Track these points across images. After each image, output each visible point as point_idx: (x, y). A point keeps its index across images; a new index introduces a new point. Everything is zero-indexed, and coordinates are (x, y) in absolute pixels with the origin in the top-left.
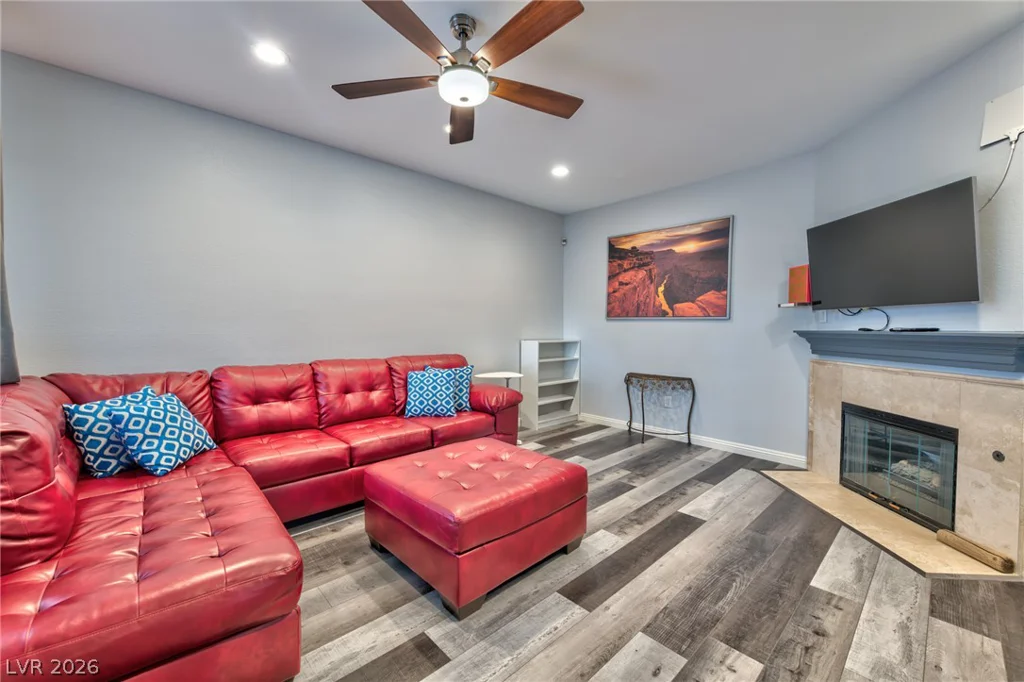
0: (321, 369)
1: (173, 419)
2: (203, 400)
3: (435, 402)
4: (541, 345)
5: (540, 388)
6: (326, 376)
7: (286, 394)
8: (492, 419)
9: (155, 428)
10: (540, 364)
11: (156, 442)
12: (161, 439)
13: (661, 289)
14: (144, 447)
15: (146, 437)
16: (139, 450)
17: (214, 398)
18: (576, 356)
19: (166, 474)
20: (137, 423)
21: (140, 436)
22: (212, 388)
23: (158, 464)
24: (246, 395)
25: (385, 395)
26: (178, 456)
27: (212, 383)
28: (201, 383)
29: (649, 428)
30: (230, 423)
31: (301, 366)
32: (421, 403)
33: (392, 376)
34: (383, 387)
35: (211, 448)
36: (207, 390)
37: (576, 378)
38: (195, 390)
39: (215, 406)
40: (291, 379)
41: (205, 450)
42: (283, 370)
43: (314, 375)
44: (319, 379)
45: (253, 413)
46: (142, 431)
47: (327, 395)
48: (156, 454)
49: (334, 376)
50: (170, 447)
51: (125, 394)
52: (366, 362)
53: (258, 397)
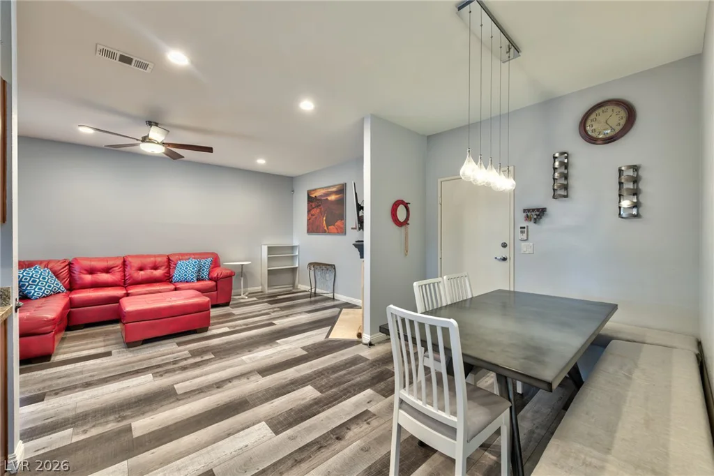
0: (130, 259)
1: (43, 278)
2: (65, 272)
3: (185, 275)
4: (269, 247)
5: (268, 270)
6: (130, 262)
7: (107, 270)
8: (214, 283)
9: (34, 281)
10: (268, 257)
11: (34, 287)
12: (36, 286)
13: (324, 218)
14: (28, 288)
15: (29, 284)
16: (26, 289)
17: (70, 271)
18: (297, 254)
19: (37, 299)
20: (26, 279)
21: (27, 284)
22: (70, 267)
23: (33, 295)
24: (86, 270)
25: (164, 271)
26: (43, 293)
27: (70, 264)
28: (64, 265)
29: (318, 291)
30: (78, 282)
31: (118, 258)
32: (179, 275)
33: (170, 263)
34: (163, 268)
35: (63, 292)
36: (67, 267)
37: (297, 266)
38: (60, 268)
39: (71, 275)
40: (111, 263)
41: (59, 292)
42: (106, 259)
43: (124, 261)
44: (127, 263)
45: (88, 278)
46: (28, 282)
47: (129, 271)
48: (33, 291)
49: (136, 263)
50: (40, 289)
51: (26, 268)
52: (155, 256)
53: (92, 271)
